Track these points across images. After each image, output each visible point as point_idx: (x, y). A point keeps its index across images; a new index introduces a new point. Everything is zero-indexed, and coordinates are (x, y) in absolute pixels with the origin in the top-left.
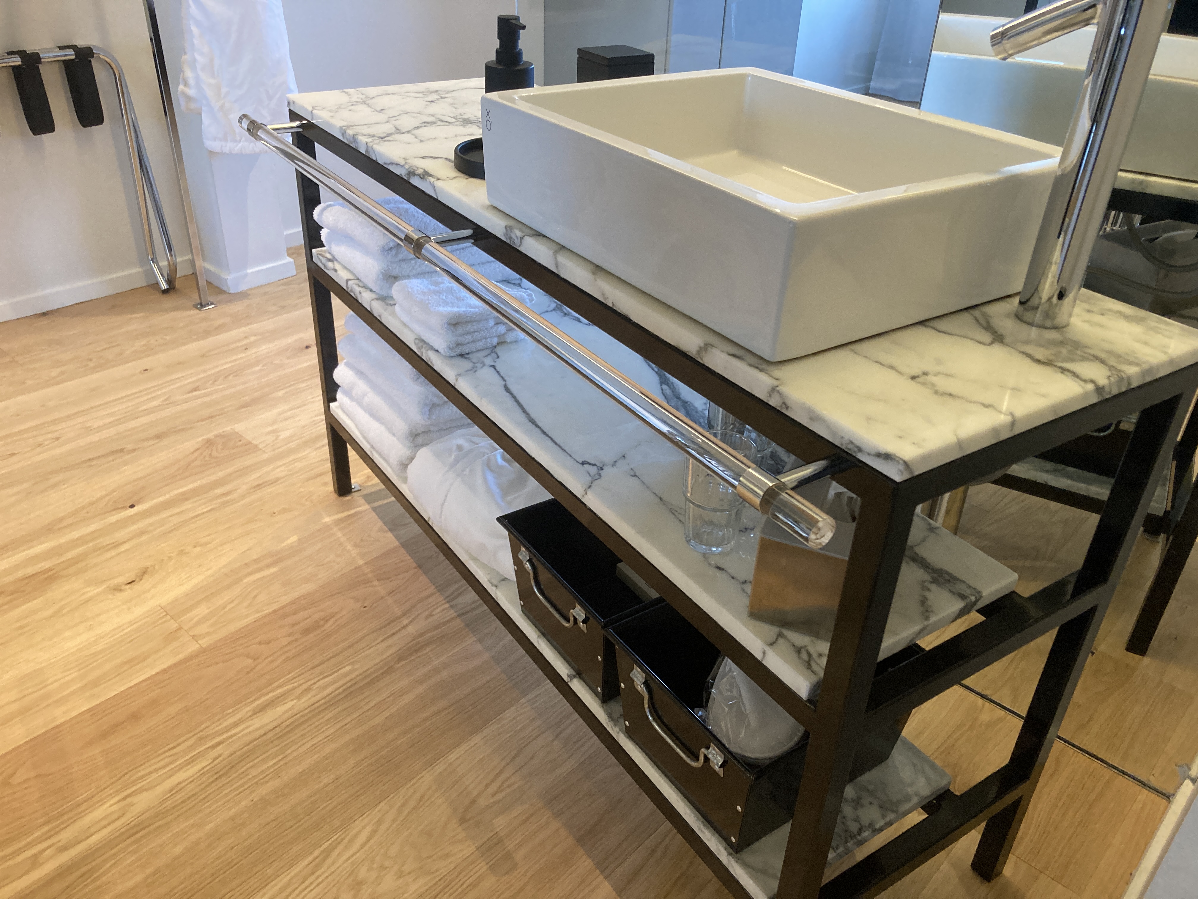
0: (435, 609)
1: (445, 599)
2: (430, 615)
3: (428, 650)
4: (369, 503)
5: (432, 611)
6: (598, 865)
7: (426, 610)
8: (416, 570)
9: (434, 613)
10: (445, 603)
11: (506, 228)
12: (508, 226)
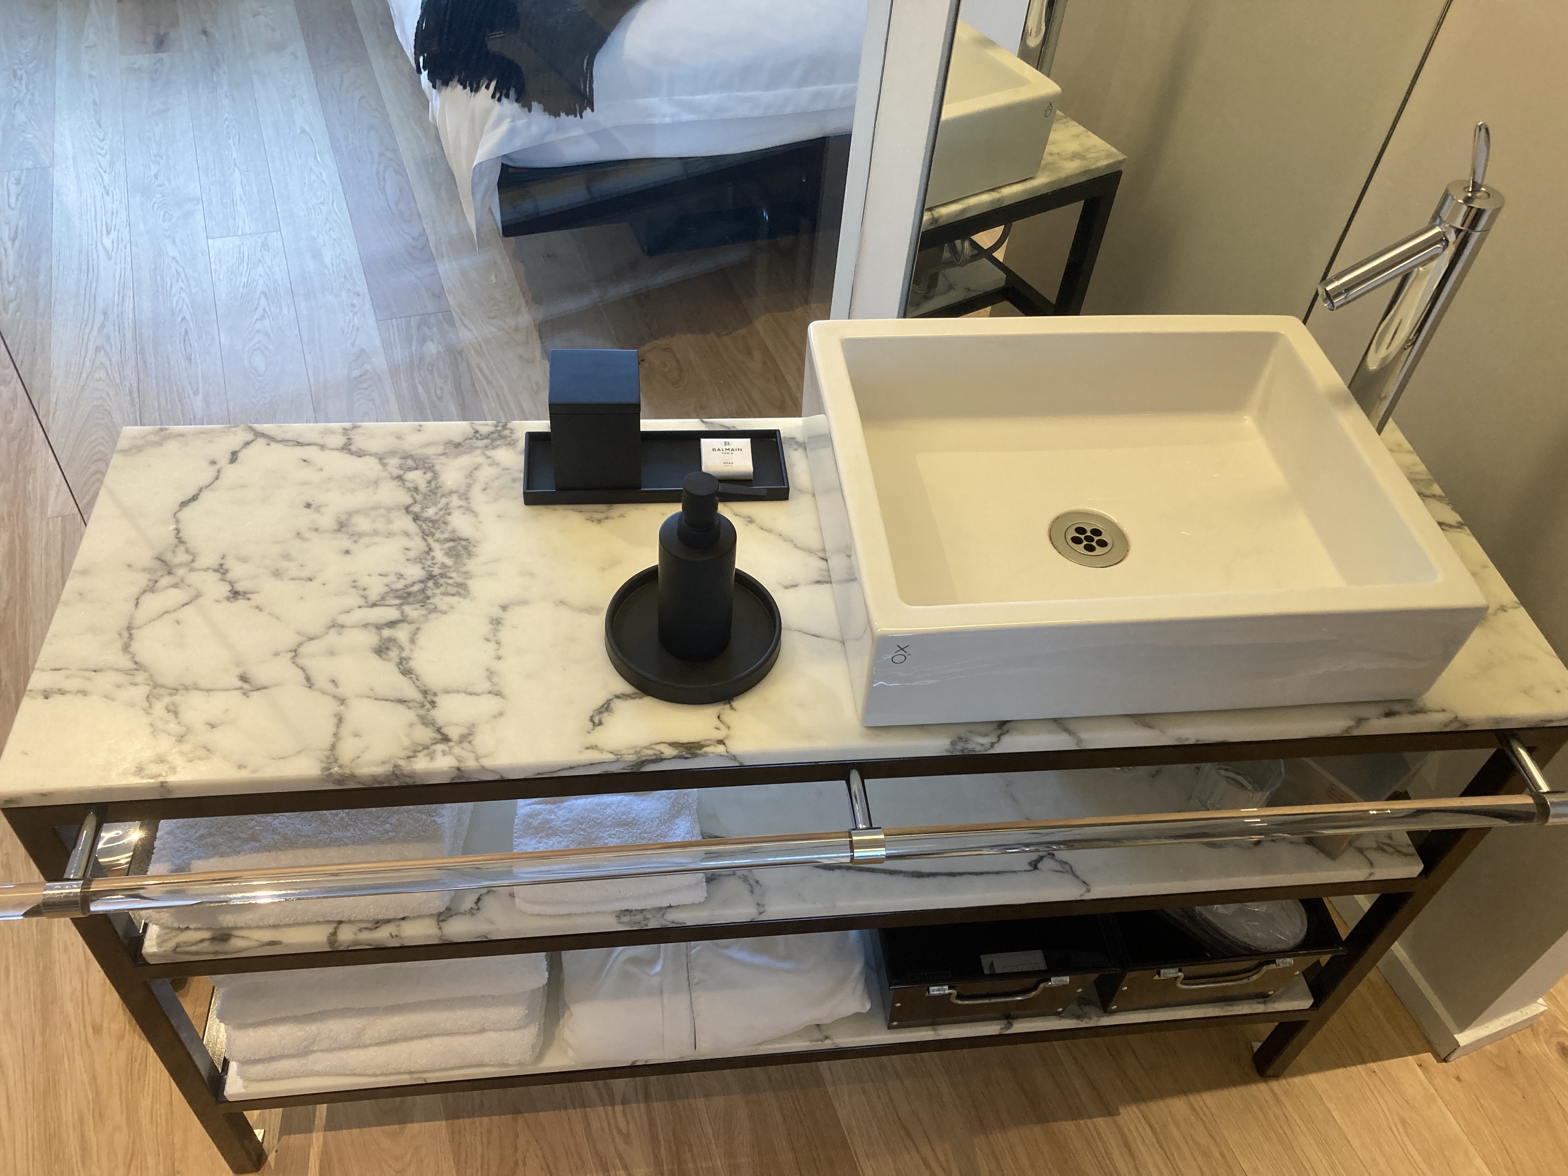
0: (617, 1127)
1: (604, 1105)
2: (626, 1137)
3: (691, 1165)
4: (310, 1130)
5: (620, 1131)
6: (1074, 1118)
7: (613, 1139)
8: (520, 1121)
9: (624, 1130)
10: (614, 1110)
11: (953, 743)
12: (957, 740)
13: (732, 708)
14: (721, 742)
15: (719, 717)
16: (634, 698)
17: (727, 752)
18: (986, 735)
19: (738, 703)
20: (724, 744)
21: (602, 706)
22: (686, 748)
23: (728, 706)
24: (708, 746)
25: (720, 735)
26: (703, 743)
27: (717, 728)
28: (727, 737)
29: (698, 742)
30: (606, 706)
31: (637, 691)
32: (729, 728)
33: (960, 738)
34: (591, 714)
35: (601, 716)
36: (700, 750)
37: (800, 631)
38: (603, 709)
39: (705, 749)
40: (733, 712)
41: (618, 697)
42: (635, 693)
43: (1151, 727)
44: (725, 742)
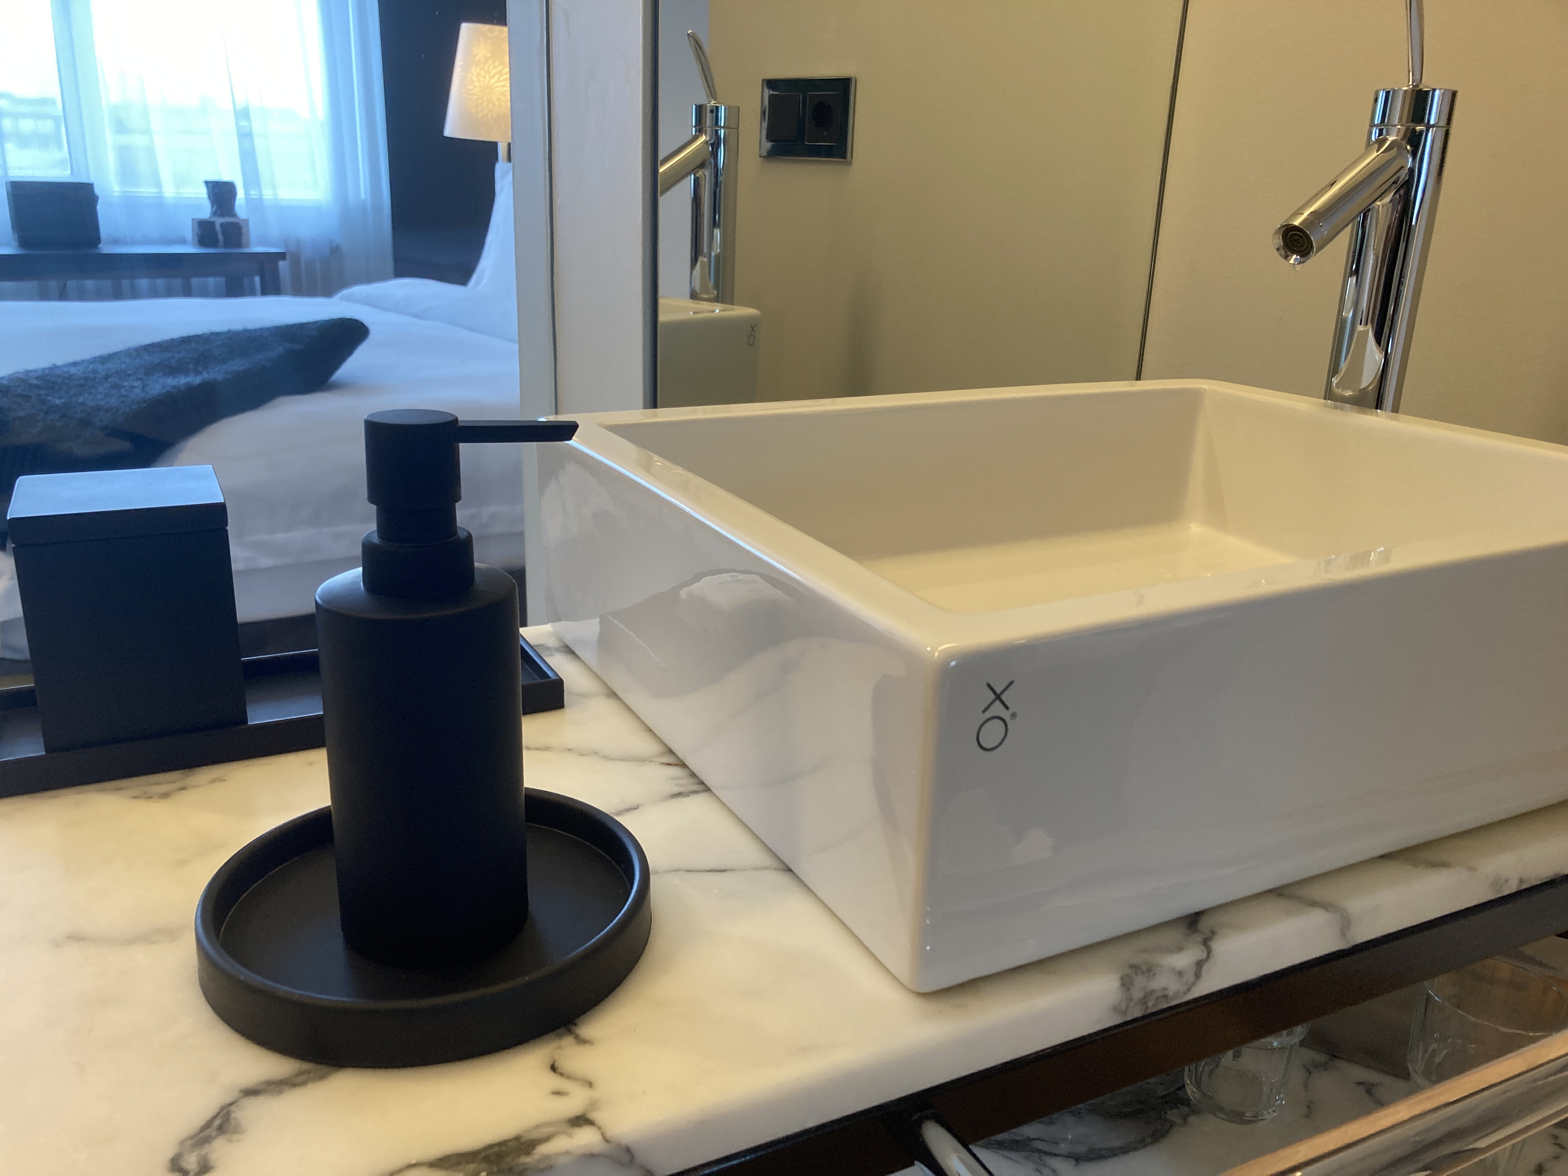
11: (1126, 984)
12: (1129, 971)
13: (582, 1041)
14: (581, 1121)
15: (553, 1068)
16: (304, 1084)
17: (606, 1140)
18: (1180, 949)
19: (593, 1027)
20: (589, 1122)
21: (208, 1125)
22: (487, 1159)
23: (567, 1041)
24: (547, 1139)
25: (573, 1105)
26: (535, 1135)
27: (558, 1093)
28: (593, 1105)
29: (517, 1138)
30: (217, 1122)
31: (306, 1066)
32: (590, 1084)
33: (1135, 967)
34: (170, 1153)
35: (206, 1149)
36: (528, 1153)
37: (677, 870)
38: (212, 1131)
39: (544, 1149)
40: (586, 1048)
41: (251, 1092)
42: (300, 1073)
43: (1444, 865)
44: (594, 1116)
